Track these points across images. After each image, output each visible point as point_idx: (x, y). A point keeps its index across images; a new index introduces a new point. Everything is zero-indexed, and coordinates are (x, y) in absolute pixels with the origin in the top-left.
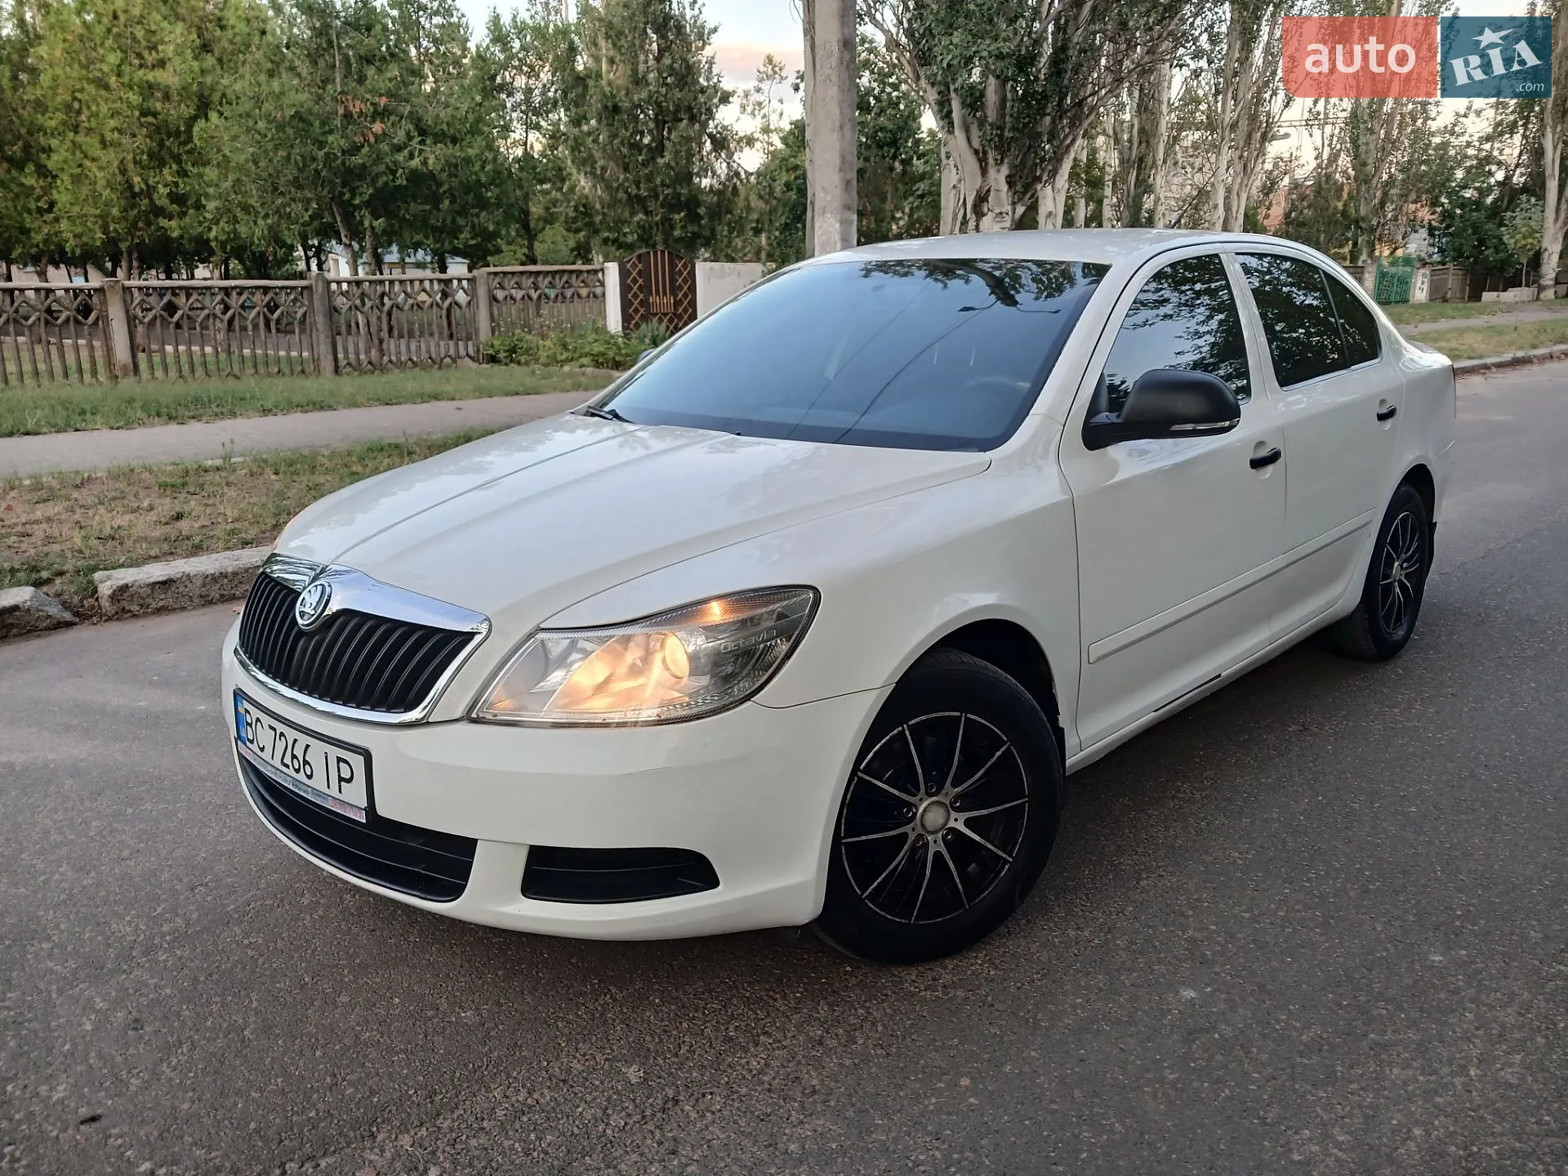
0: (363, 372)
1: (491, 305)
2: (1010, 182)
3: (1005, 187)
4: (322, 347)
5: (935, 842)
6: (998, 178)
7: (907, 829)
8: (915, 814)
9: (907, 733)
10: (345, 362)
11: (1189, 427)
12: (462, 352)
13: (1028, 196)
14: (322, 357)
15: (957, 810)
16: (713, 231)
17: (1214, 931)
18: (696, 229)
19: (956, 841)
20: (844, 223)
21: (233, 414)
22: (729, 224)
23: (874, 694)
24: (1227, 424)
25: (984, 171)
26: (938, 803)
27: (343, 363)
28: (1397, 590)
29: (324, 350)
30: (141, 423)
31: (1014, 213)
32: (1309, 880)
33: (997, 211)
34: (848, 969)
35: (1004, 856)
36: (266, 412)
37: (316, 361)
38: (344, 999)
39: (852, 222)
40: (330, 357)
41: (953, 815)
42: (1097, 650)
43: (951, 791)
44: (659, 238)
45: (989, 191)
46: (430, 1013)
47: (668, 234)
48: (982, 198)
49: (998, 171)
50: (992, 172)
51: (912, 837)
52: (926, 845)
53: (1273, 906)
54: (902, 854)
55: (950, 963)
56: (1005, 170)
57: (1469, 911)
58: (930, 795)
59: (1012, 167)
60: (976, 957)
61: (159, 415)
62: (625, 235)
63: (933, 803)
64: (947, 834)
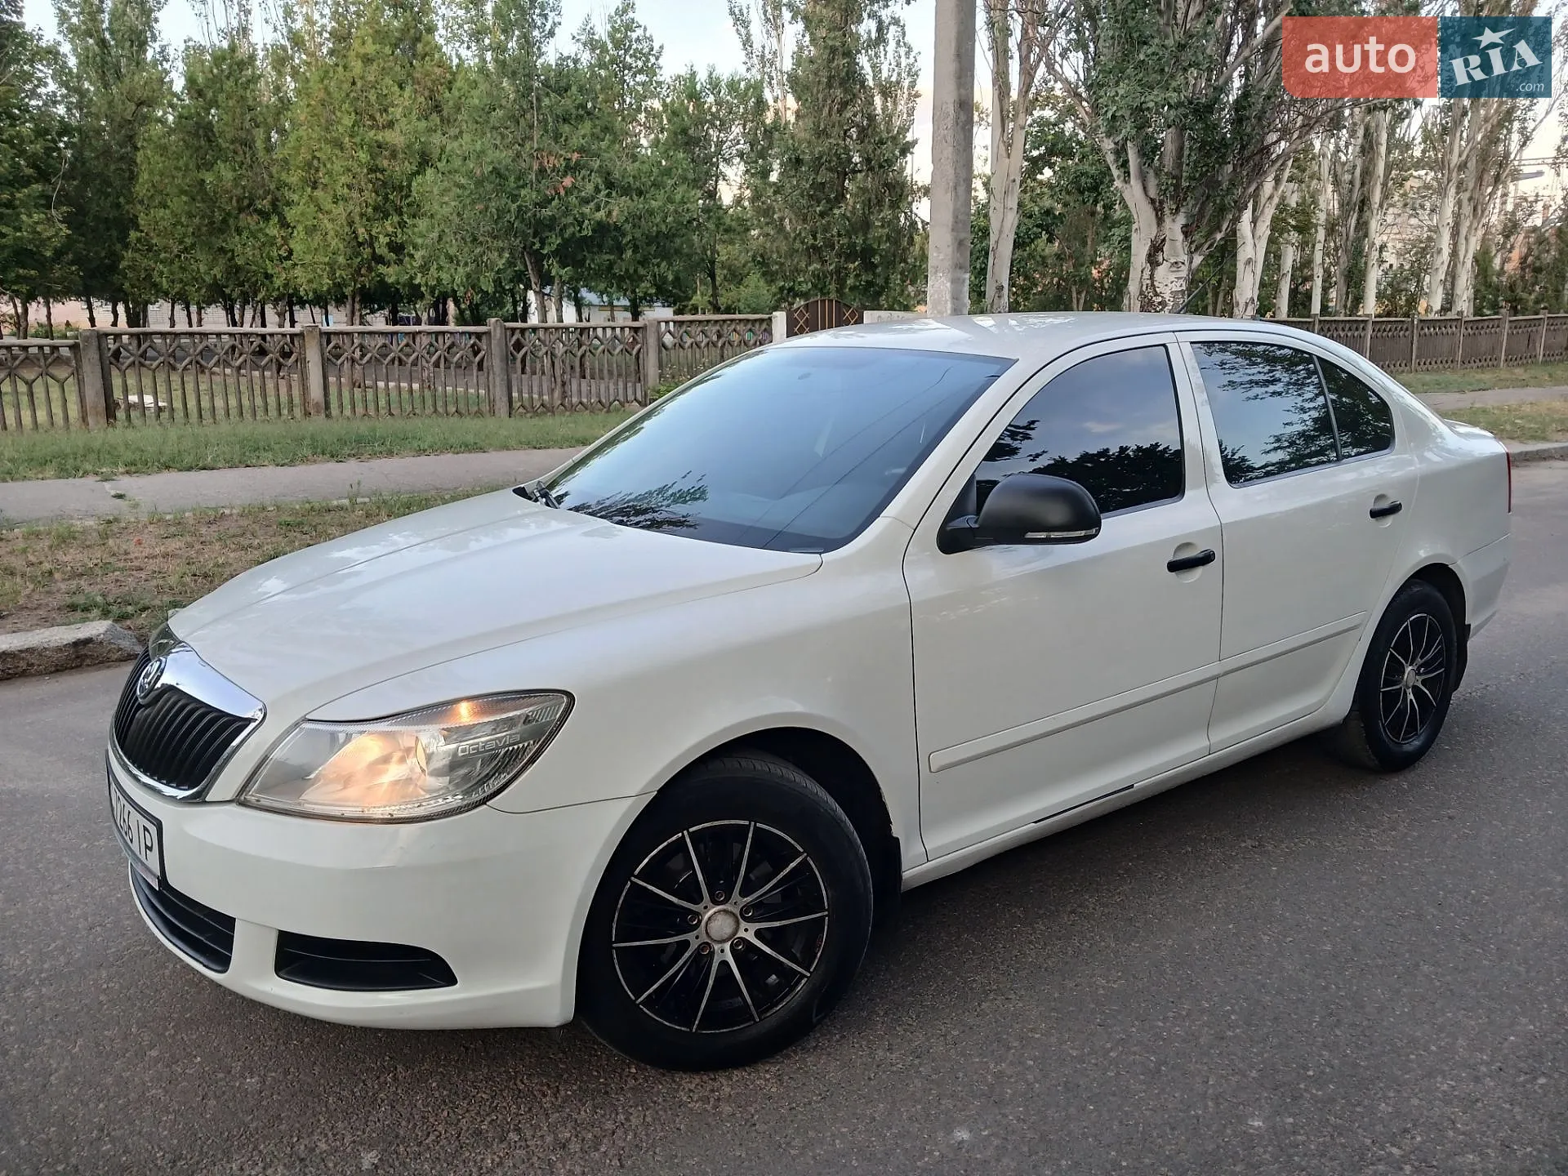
0: (536, 413)
1: (660, 352)
2: (1187, 231)
3: (1181, 237)
4: (498, 389)
5: (722, 951)
6: (1174, 227)
7: (690, 936)
8: (700, 922)
9: (688, 840)
10: (519, 404)
11: (1043, 535)
12: (631, 397)
13: (1206, 246)
14: (497, 398)
15: (747, 920)
16: (887, 280)
17: (1030, 1066)
18: (870, 278)
19: (744, 952)
20: (956, 282)
21: (390, 453)
22: (902, 273)
23: (630, 801)
24: (1082, 533)
25: (1160, 221)
26: (725, 911)
27: (516, 405)
28: (1411, 696)
29: (499, 392)
30: (305, 460)
31: (1191, 262)
32: (1165, 1019)
33: (1173, 261)
34: (633, 1070)
35: (800, 969)
36: (421, 452)
37: (492, 403)
38: (154, 1053)
39: (964, 281)
40: (505, 399)
41: (743, 924)
42: (938, 760)
43: (738, 901)
44: (833, 287)
45: (1164, 240)
46: (221, 1075)
47: (841, 282)
48: (1156, 248)
49: (1174, 221)
50: (1168, 220)
51: (694, 945)
52: (712, 954)
53: (1109, 1045)
54: (681, 962)
55: (737, 1075)
56: (1181, 220)
57: (1323, 1072)
58: (716, 903)
59: (1189, 216)
60: (767, 1071)
61: (323, 454)
62: (800, 283)
63: (719, 911)
64: (738, 944)
